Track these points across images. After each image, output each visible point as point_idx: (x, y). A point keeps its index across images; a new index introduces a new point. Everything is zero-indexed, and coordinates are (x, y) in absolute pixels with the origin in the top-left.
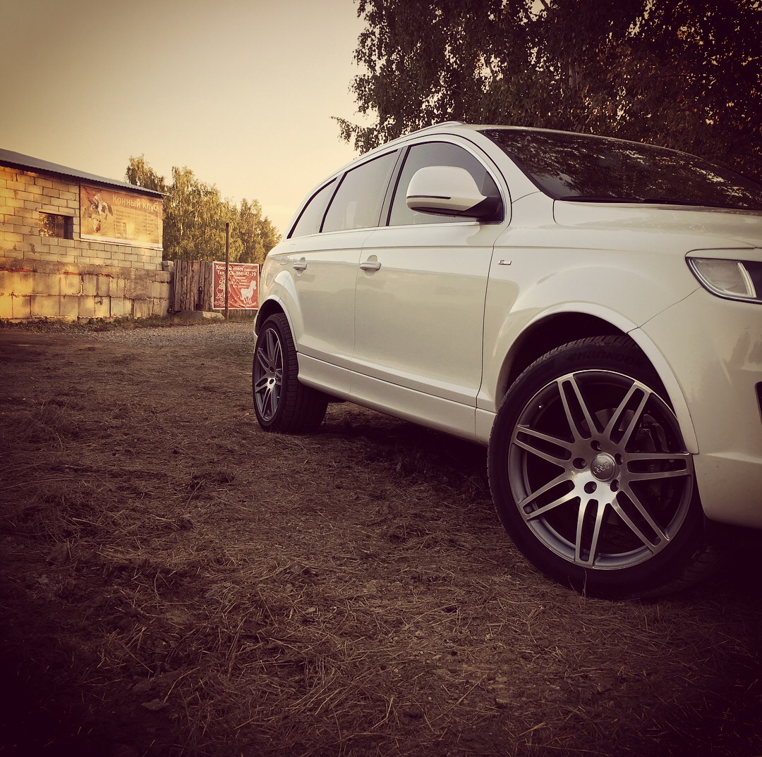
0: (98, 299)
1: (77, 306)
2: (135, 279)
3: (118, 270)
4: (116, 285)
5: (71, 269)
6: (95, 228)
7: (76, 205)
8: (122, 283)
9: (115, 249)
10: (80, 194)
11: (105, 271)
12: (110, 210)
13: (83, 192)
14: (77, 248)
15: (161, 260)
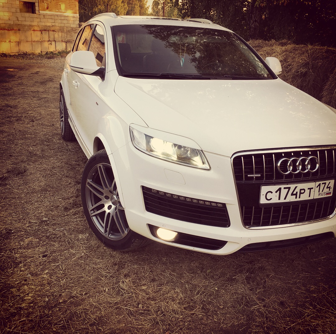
0: (49, 42)
1: (40, 46)
2: (67, 32)
3: (58, 28)
4: (58, 35)
5: (36, 28)
6: (46, 7)
8: (60, 34)
9: (56, 17)
11: (52, 29)
14: (38, 18)
15: (78, 22)
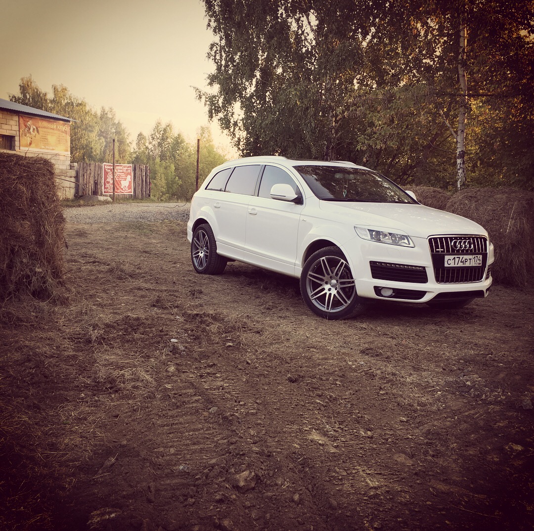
6: (29, 143)
7: (17, 128)
10: (19, 121)
12: (38, 131)
13: (21, 120)
15: (69, 162)
